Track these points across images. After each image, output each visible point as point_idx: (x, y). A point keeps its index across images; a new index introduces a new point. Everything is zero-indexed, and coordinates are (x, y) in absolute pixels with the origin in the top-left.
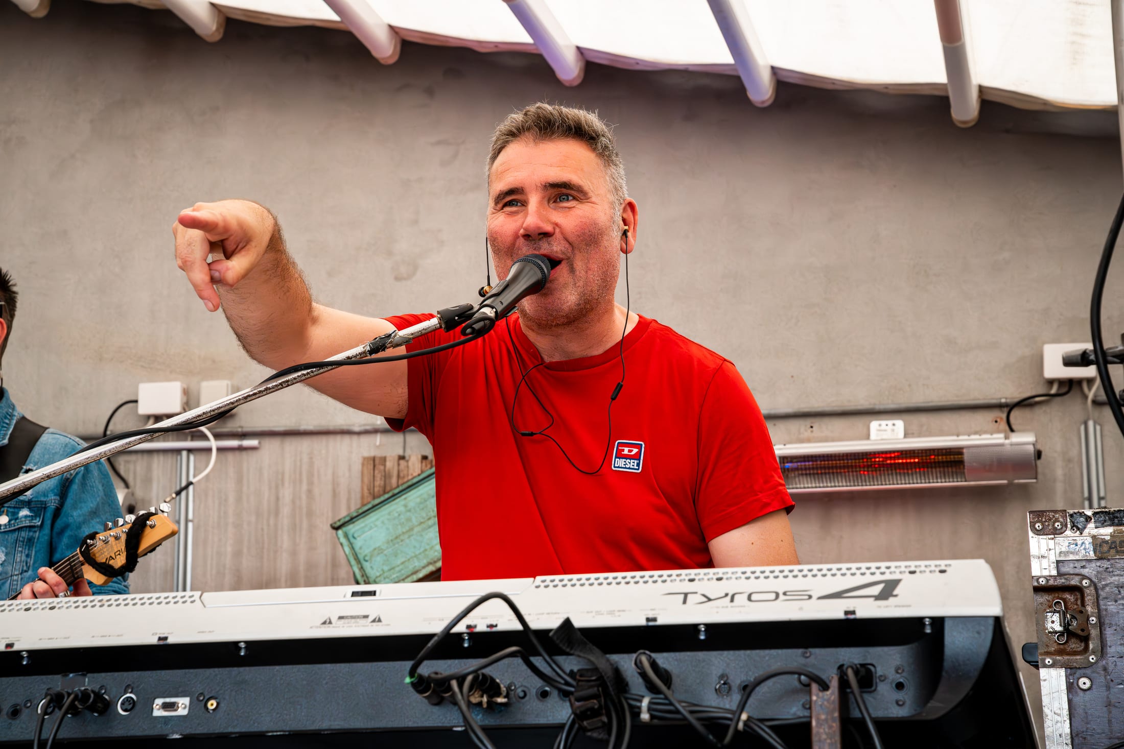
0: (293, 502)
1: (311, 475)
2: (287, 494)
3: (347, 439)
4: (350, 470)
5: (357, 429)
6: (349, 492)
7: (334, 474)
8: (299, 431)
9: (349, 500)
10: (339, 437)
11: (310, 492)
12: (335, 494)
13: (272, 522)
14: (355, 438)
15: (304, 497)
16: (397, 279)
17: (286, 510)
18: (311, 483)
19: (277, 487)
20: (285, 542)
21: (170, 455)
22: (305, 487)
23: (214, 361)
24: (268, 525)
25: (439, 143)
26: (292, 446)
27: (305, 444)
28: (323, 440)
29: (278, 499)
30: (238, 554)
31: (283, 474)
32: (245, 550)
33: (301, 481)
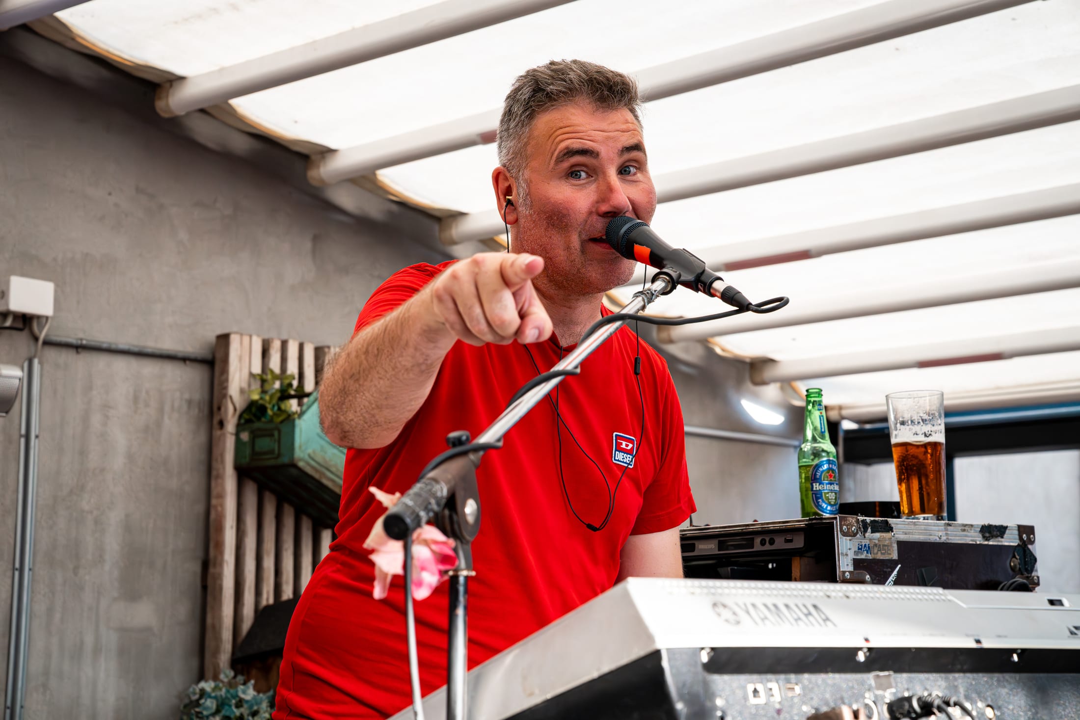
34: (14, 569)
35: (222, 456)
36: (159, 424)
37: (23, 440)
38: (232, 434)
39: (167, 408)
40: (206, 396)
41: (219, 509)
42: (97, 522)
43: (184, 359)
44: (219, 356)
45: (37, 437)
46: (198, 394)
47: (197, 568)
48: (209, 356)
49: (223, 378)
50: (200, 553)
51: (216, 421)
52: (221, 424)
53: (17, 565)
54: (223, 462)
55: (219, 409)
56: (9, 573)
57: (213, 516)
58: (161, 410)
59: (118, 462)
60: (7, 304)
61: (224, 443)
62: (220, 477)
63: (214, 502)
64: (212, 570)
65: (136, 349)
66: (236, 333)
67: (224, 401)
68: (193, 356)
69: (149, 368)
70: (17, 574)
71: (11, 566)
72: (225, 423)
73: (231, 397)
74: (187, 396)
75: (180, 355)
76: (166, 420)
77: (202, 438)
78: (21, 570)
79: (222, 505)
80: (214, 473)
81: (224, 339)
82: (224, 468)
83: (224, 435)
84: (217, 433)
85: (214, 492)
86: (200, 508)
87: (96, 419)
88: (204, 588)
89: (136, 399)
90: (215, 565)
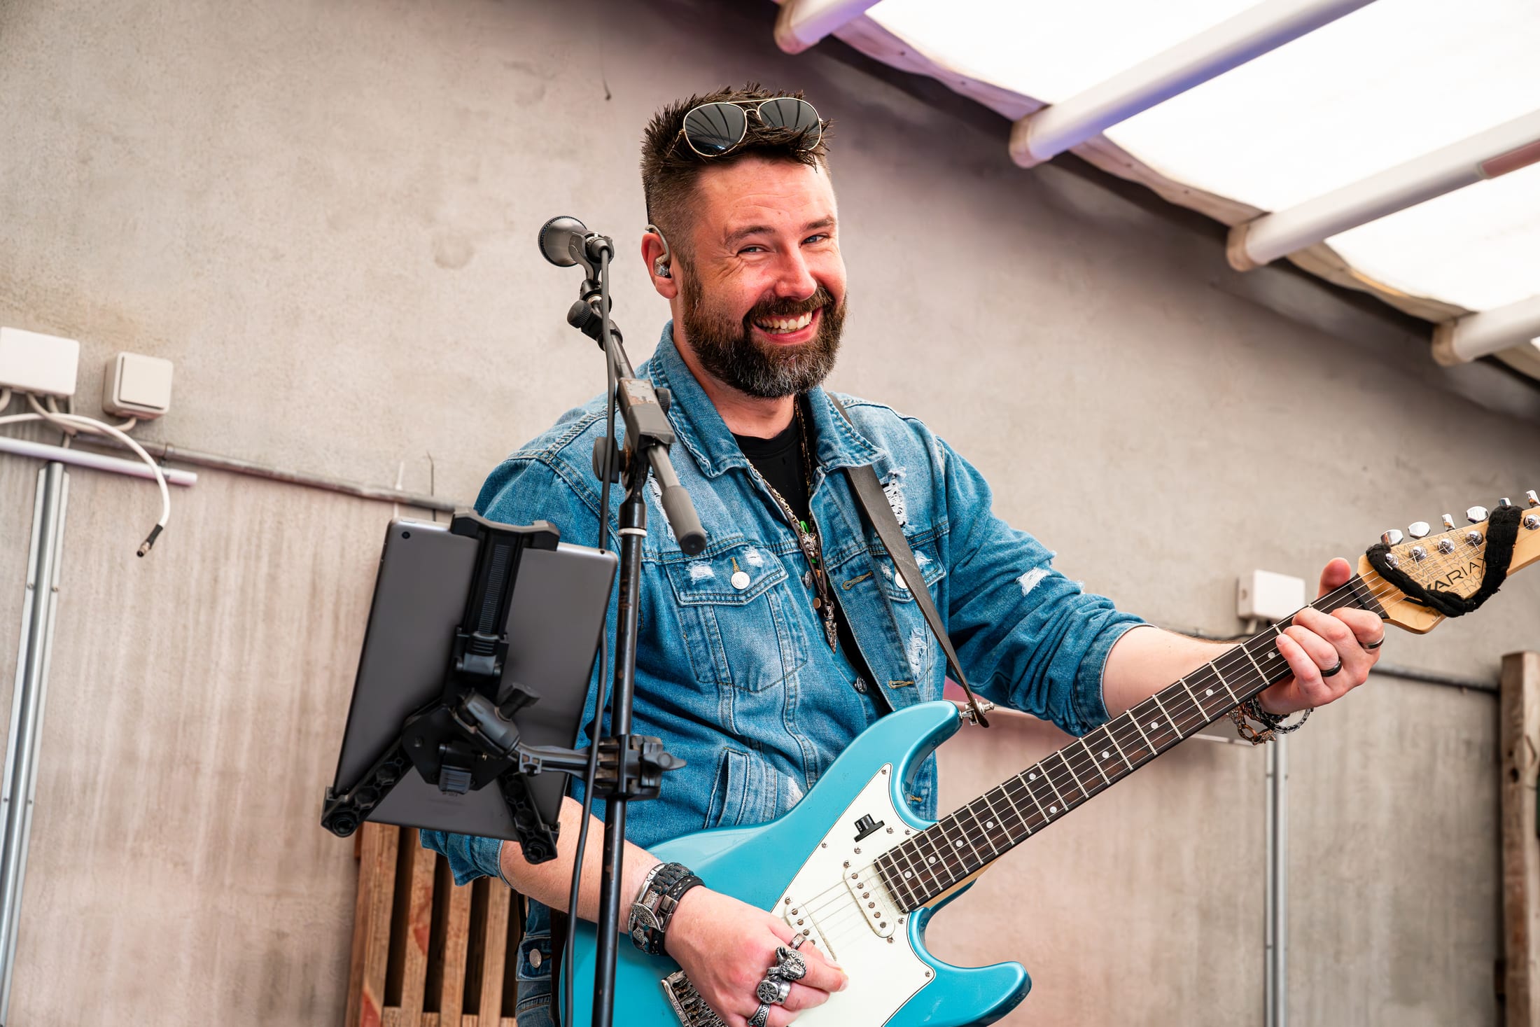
0: (243, 590)
1: (276, 551)
2: (232, 575)
3: (342, 504)
4: (342, 556)
5: (366, 491)
6: (338, 593)
7: (315, 555)
8: (271, 473)
9: (337, 604)
10: (329, 497)
11: (272, 579)
12: (315, 591)
13: (202, 618)
14: (356, 503)
15: (261, 585)
16: (441, 262)
17: (228, 603)
18: (275, 565)
19: (216, 560)
20: (225, 654)
21: (23, 465)
22: (264, 568)
23: (120, 319)
24: (197, 622)
25: (516, 66)
26: (250, 495)
27: (271, 496)
28: (304, 496)
29: (216, 580)
30: (138, 662)
31: (228, 540)
32: (151, 658)
33: (258, 558)
34: (1266, 947)
35: (1519, 817)
36: (1431, 770)
37: (1270, 781)
38: (1530, 788)
39: (1440, 749)
40: (1490, 737)
41: (1518, 890)
42: (1360, 895)
43: (1460, 686)
44: (1507, 683)
45: (1286, 777)
46: (1481, 733)
47: (1488, 970)
48: (1492, 683)
49: (1515, 712)
50: (1490, 950)
51: (1506, 769)
52: (1515, 775)
53: (1270, 942)
54: (1520, 825)
55: (1511, 754)
56: (1260, 951)
57: (1508, 898)
58: (1433, 751)
59: (1383, 818)
60: (1251, 605)
61: (1521, 798)
62: (1517, 846)
63: (1508, 880)
64: (1510, 974)
65: (1400, 670)
66: (1531, 651)
67: (1518, 744)
68: (1471, 682)
69: (1417, 696)
70: (1270, 952)
71: (1261, 943)
72: (1521, 773)
73: (1528, 739)
74: (1465, 735)
75: (1456, 680)
76: (1440, 767)
77: (1487, 793)
78: (1275, 947)
79: (1522, 885)
80: (1506, 840)
81: (1514, 661)
82: (1522, 835)
83: (1520, 790)
84: (1509, 787)
85: (1508, 867)
86: (1488, 888)
87: (1354, 758)
88: (1501, 998)
89: (1401, 735)
90: (1515, 967)
